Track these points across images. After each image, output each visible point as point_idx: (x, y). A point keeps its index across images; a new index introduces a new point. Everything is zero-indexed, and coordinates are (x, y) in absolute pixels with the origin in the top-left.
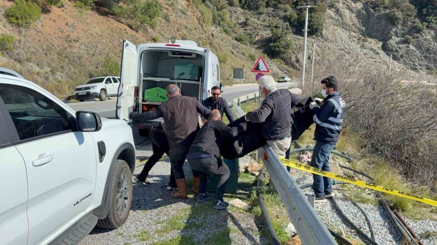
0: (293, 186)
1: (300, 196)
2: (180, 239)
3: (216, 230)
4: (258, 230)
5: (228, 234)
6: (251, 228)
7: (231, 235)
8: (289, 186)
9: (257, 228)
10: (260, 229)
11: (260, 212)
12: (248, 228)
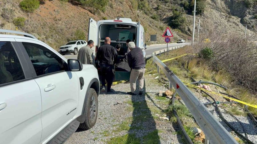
0: (200, 104)
1: (205, 110)
2: (128, 136)
3: (149, 131)
4: (175, 131)
5: (157, 133)
6: (170, 130)
7: (159, 134)
8: (197, 104)
9: (174, 130)
10: (176, 130)
11: (176, 121)
12: (169, 130)
